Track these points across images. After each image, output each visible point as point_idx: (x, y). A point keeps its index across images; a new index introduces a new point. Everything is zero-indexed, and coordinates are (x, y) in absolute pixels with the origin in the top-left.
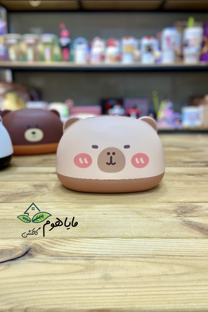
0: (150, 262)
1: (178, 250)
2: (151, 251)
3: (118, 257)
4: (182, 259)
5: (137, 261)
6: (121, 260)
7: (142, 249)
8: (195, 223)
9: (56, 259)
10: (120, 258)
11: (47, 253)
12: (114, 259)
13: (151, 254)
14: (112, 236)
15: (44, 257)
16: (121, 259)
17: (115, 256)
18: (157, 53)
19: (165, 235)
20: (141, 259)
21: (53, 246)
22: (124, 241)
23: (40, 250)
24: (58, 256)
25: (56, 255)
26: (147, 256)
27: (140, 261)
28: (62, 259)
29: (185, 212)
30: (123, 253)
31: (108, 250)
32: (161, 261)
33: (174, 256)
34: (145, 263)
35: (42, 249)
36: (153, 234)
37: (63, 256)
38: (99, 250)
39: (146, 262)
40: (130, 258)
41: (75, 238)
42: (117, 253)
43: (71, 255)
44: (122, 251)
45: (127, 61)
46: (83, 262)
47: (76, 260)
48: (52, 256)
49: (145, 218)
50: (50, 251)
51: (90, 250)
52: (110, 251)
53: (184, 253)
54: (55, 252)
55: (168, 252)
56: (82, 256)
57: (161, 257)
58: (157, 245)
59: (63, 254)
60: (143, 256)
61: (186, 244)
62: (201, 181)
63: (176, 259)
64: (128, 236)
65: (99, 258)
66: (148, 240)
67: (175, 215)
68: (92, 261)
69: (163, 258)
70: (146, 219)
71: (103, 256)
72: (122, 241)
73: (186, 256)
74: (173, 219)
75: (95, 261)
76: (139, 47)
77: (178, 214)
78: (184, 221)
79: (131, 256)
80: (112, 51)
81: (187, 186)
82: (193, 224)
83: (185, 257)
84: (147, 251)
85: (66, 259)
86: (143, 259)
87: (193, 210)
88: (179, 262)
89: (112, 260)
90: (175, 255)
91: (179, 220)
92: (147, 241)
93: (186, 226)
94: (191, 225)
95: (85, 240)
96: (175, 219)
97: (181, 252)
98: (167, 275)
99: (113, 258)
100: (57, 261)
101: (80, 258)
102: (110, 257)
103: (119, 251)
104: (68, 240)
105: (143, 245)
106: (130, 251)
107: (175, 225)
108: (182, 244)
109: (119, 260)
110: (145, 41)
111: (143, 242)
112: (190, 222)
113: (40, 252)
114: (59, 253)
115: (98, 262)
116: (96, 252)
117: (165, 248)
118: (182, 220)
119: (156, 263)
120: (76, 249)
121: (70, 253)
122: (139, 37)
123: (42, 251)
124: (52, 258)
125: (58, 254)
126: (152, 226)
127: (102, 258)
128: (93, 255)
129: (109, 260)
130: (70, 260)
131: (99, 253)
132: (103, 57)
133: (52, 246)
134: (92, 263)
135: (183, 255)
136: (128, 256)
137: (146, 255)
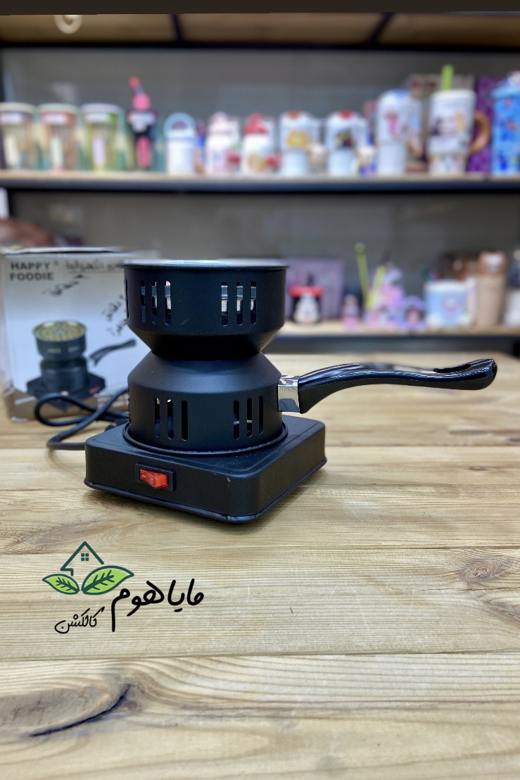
0: (427, 722)
1: (489, 686)
2: (426, 691)
3: (347, 710)
4: (502, 711)
5: (397, 720)
6: (357, 719)
7: (403, 686)
8: (514, 606)
9: (198, 716)
10: (355, 712)
11: (171, 700)
12: (339, 716)
13: (426, 699)
14: (322, 649)
15: (167, 710)
16: (357, 716)
17: (341, 705)
18: (365, 150)
19: (449, 644)
20: (405, 714)
21: (183, 679)
22: (353, 664)
23: (154, 692)
24: (201, 708)
25: (195, 705)
26: (418, 704)
27: (404, 721)
28: (212, 717)
29: (485, 578)
30: (357, 699)
31: (319, 690)
32: (453, 716)
33: (482, 702)
34: (417, 725)
35: (158, 689)
36: (420, 641)
37: (212, 709)
38: (297, 690)
39: (418, 721)
40: (377, 711)
41: (233, 656)
42: (343, 699)
43: (231, 705)
44: (354, 691)
45: (292, 170)
46: (265, 724)
47: (247, 719)
48: (185, 707)
49: (391, 594)
50: (178, 694)
51: (275, 689)
52: (326, 691)
53: (504, 692)
54: (191, 697)
55: (467, 693)
56: (259, 709)
57: (453, 705)
58: (436, 673)
59: (210, 701)
60: (407, 704)
61: (505, 668)
62: (505, 486)
63: (487, 711)
64: (361, 647)
65: (301, 714)
66: (411, 661)
67: (461, 585)
68: (286, 722)
69: (457, 710)
70: (395, 599)
71: (309, 706)
72: (347, 664)
73: (509, 702)
74: (459, 596)
75: (295, 721)
76: (322, 138)
77: (468, 583)
78: (488, 602)
79: (379, 705)
80: (256, 145)
81: (474, 501)
82: (511, 609)
83: (508, 706)
84: (414, 689)
85: (221, 717)
86: (410, 714)
87: (503, 570)
88: (496, 718)
89: (335, 719)
90: (483, 699)
91: (474, 599)
92: (409, 663)
93: (495, 616)
94: (507, 613)
95: (258, 661)
96: (464, 596)
97: (495, 692)
98: (475, 756)
99: (337, 712)
100: (201, 723)
101: (255, 713)
102: (327, 709)
103: (347, 691)
104: (215, 661)
105: (402, 672)
106: (375, 692)
107: (468, 613)
108: (494, 667)
109: (353, 719)
110: (337, 123)
111: (401, 666)
112: (502, 605)
113: (153, 695)
114: (201, 700)
115: (302, 725)
116: (292, 694)
117: (456, 680)
118: (481, 599)
119: (443, 723)
120: (241, 687)
121: (230, 700)
122: (321, 113)
123: (158, 694)
124: (187, 713)
125: (199, 702)
126: (413, 618)
127: (309, 713)
128: (287, 705)
129: (328, 718)
130: (232, 720)
131: (299, 698)
132: (234, 160)
133: (181, 679)
134: (288, 726)
135: (504, 698)
136: (372, 705)
137: (415, 701)
